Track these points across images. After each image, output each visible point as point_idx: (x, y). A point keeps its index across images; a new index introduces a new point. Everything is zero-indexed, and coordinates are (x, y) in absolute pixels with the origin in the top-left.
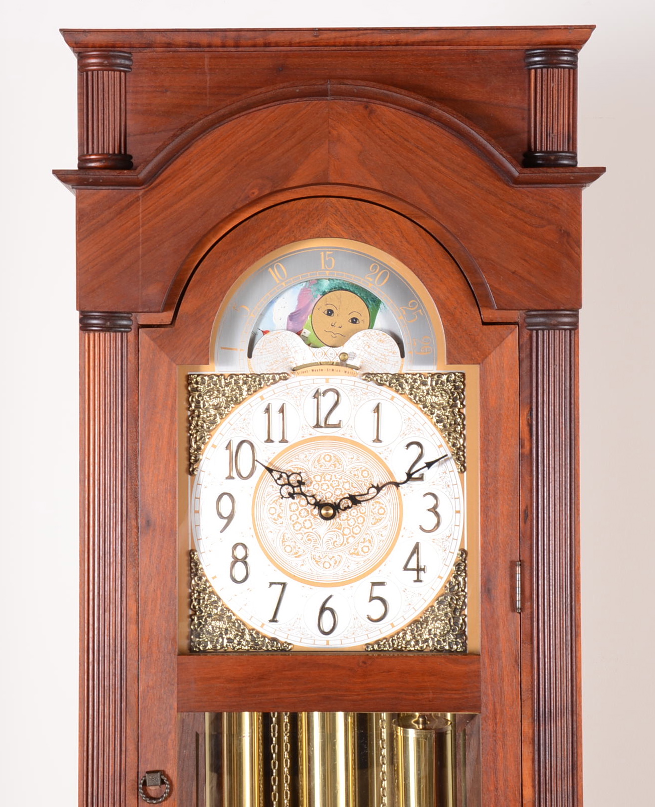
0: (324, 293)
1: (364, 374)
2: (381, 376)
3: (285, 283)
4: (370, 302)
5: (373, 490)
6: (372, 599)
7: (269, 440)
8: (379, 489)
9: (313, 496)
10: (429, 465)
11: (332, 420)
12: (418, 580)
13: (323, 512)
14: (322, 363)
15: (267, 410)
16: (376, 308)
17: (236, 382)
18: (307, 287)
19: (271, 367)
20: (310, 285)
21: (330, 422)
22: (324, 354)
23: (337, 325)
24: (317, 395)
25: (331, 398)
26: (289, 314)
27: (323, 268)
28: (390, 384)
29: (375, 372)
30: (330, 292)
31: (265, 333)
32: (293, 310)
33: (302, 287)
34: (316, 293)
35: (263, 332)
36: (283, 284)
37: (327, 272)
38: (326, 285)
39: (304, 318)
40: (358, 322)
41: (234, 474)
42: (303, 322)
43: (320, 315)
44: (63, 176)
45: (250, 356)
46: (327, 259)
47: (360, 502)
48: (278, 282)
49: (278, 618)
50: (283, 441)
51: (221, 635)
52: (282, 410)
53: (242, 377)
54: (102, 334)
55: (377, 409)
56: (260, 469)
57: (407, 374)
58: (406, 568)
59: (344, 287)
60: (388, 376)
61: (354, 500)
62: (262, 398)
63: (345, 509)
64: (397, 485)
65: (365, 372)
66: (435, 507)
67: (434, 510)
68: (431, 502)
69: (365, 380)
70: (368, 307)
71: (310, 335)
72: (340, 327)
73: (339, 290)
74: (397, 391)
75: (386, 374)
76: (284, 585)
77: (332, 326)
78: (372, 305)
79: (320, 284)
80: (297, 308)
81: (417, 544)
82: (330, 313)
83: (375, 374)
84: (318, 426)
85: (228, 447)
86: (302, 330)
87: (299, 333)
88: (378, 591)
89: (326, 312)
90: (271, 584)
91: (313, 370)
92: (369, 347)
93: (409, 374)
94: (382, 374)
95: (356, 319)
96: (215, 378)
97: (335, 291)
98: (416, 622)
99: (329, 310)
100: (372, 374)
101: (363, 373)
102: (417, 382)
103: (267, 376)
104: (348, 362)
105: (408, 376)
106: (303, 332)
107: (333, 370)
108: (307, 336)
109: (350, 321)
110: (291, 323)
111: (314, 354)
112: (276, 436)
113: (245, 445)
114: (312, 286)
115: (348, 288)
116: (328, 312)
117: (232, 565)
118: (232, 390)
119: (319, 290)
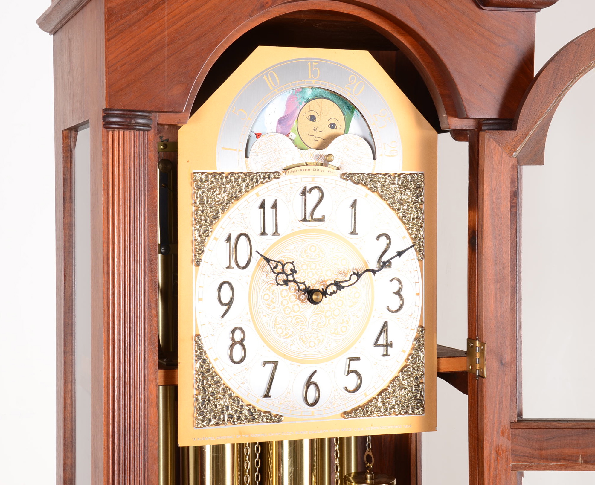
0: (308, 101)
1: (344, 174)
2: (358, 176)
3: (278, 90)
4: (346, 109)
5: (354, 278)
6: (349, 372)
7: (263, 233)
8: (359, 275)
9: (303, 283)
10: (400, 254)
11: (317, 215)
12: (386, 355)
13: (312, 297)
14: (308, 164)
15: (262, 206)
16: (350, 114)
17: (236, 180)
18: (293, 95)
19: (265, 166)
20: (296, 93)
21: (315, 217)
22: (310, 155)
23: (319, 130)
24: (304, 193)
25: (316, 194)
26: (279, 119)
27: (310, 77)
28: (365, 183)
29: (352, 172)
30: (313, 99)
32: (282, 115)
33: (289, 94)
34: (302, 100)
35: (256, 134)
36: (276, 90)
37: (313, 81)
38: (309, 93)
39: (291, 122)
40: (335, 127)
41: (233, 264)
42: (290, 126)
43: (304, 120)
45: (247, 157)
46: (313, 69)
47: (343, 287)
48: (271, 88)
50: (276, 233)
51: (222, 412)
52: (275, 206)
53: (241, 175)
55: (354, 205)
56: (256, 257)
57: (378, 174)
58: (376, 344)
59: (324, 96)
60: (364, 176)
61: (338, 285)
62: (257, 194)
63: (332, 294)
64: (374, 272)
65: (344, 172)
66: (400, 289)
67: (398, 293)
68: (396, 286)
69: (344, 179)
70: (344, 114)
71: (296, 138)
72: (321, 132)
73: (320, 98)
74: (370, 189)
75: (362, 174)
76: (276, 363)
77: (315, 130)
78: (347, 112)
79: (305, 92)
80: (285, 113)
81: (386, 323)
82: (312, 118)
83: (353, 174)
84: (305, 220)
85: (229, 239)
86: (290, 133)
87: (287, 135)
88: (354, 366)
89: (309, 118)
90: (265, 363)
91: (301, 170)
92: (348, 150)
93: (381, 174)
94: (358, 174)
95: (334, 125)
96: (218, 176)
97: (317, 98)
99: (312, 116)
100: (351, 174)
101: (342, 173)
102: (387, 182)
103: (263, 174)
104: (331, 163)
105: (380, 176)
106: (290, 135)
107: (318, 170)
108: (293, 139)
109: (329, 126)
110: (280, 127)
111: (301, 156)
112: (270, 229)
113: (243, 238)
114: (298, 94)
115: (327, 97)
116: (311, 118)
117: (232, 346)
118: (233, 187)
119: (303, 98)
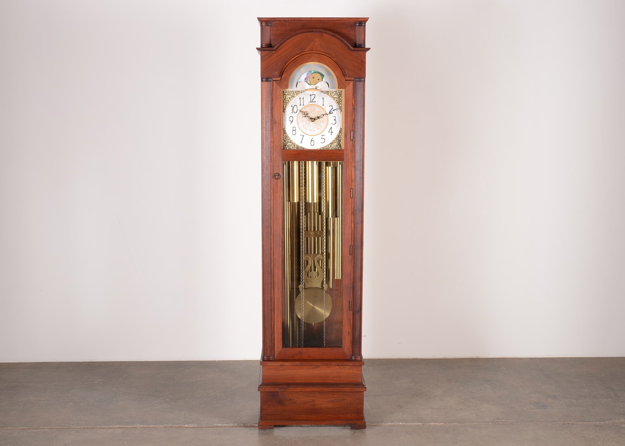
0: (312, 74)
5: (322, 116)
6: (322, 138)
7: (300, 105)
8: (323, 115)
9: (310, 117)
10: (334, 110)
11: (314, 101)
12: (331, 135)
13: (312, 120)
14: (312, 89)
15: (300, 99)
16: (323, 77)
17: (294, 93)
18: (309, 72)
19: (301, 89)
21: (313, 101)
22: (312, 87)
24: (310, 95)
25: (313, 96)
29: (323, 91)
31: (300, 82)
32: (306, 77)
33: (307, 72)
38: (312, 72)
41: (293, 112)
42: (308, 80)
43: (311, 78)
44: (258, 49)
45: (296, 87)
46: (313, 66)
47: (319, 118)
49: (302, 142)
50: (303, 105)
51: (290, 146)
52: (303, 99)
54: (266, 82)
55: (323, 99)
56: (298, 111)
58: (329, 132)
61: (318, 117)
62: (299, 96)
63: (316, 119)
64: (327, 114)
65: (321, 91)
66: (335, 119)
67: (335, 120)
68: (334, 118)
70: (321, 77)
71: (309, 83)
72: (316, 81)
73: (315, 73)
74: (327, 95)
76: (303, 136)
77: (314, 81)
81: (331, 127)
82: (313, 78)
84: (311, 102)
85: (292, 106)
87: (307, 82)
88: (323, 137)
90: (301, 135)
92: (322, 85)
95: (319, 79)
96: (289, 92)
98: (331, 143)
102: (332, 93)
104: (317, 88)
110: (305, 80)
111: (310, 87)
112: (302, 104)
113: (295, 106)
115: (317, 73)
117: (293, 131)
118: (293, 94)
119: (311, 73)
